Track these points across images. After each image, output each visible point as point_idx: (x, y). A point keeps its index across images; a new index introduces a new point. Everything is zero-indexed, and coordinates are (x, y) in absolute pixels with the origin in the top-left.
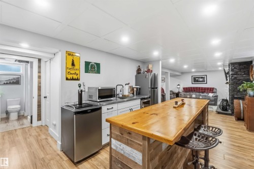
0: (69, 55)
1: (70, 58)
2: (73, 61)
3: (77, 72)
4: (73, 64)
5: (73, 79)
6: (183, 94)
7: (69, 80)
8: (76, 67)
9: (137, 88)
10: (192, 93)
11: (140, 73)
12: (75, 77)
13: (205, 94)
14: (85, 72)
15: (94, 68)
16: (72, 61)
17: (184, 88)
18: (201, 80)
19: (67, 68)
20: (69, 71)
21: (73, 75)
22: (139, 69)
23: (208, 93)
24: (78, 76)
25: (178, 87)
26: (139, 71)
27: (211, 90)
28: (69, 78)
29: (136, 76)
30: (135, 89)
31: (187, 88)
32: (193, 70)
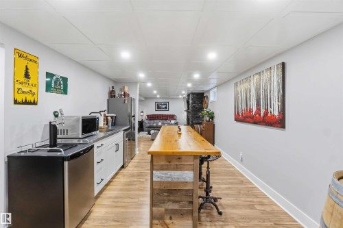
0: (20, 56)
1: (22, 63)
2: (27, 69)
3: (34, 90)
4: (27, 75)
5: (26, 103)
6: (147, 122)
7: (19, 103)
8: (32, 81)
9: (112, 117)
10: (158, 121)
11: (114, 96)
12: (30, 98)
13: (168, 121)
14: (47, 91)
15: (60, 85)
16: (24, 68)
17: (148, 116)
18: (164, 106)
19: (16, 81)
20: (20, 86)
21: (27, 95)
22: (113, 91)
23: (170, 120)
24: (35, 96)
25: (142, 114)
26: (112, 94)
27: (172, 117)
28: (19, 100)
29: (108, 100)
30: (109, 118)
31: (150, 116)
32: (158, 96)
